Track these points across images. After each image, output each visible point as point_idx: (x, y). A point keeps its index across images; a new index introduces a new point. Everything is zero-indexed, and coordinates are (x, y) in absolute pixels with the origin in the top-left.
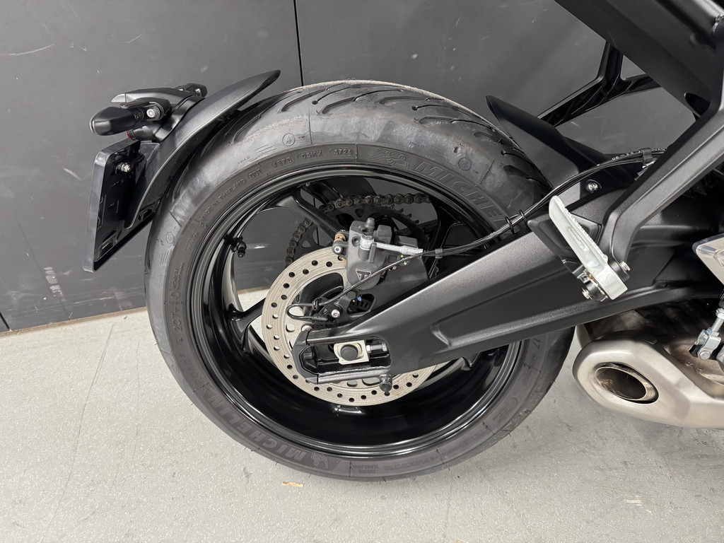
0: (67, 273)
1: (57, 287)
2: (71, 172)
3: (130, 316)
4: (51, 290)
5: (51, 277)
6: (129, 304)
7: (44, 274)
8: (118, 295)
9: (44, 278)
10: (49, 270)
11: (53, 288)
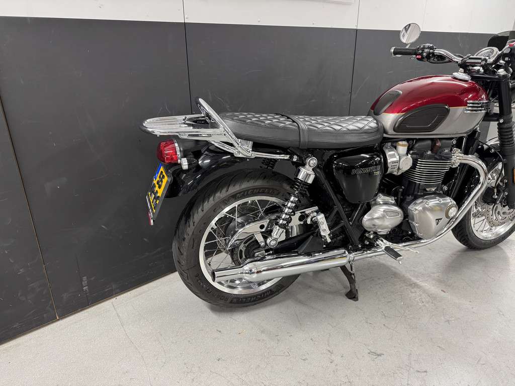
0: (93, 279)
1: (87, 287)
2: (104, 227)
3: (118, 297)
4: (83, 290)
5: (85, 283)
6: (118, 291)
7: (82, 281)
8: (114, 286)
9: (82, 283)
10: (85, 278)
11: (84, 288)
